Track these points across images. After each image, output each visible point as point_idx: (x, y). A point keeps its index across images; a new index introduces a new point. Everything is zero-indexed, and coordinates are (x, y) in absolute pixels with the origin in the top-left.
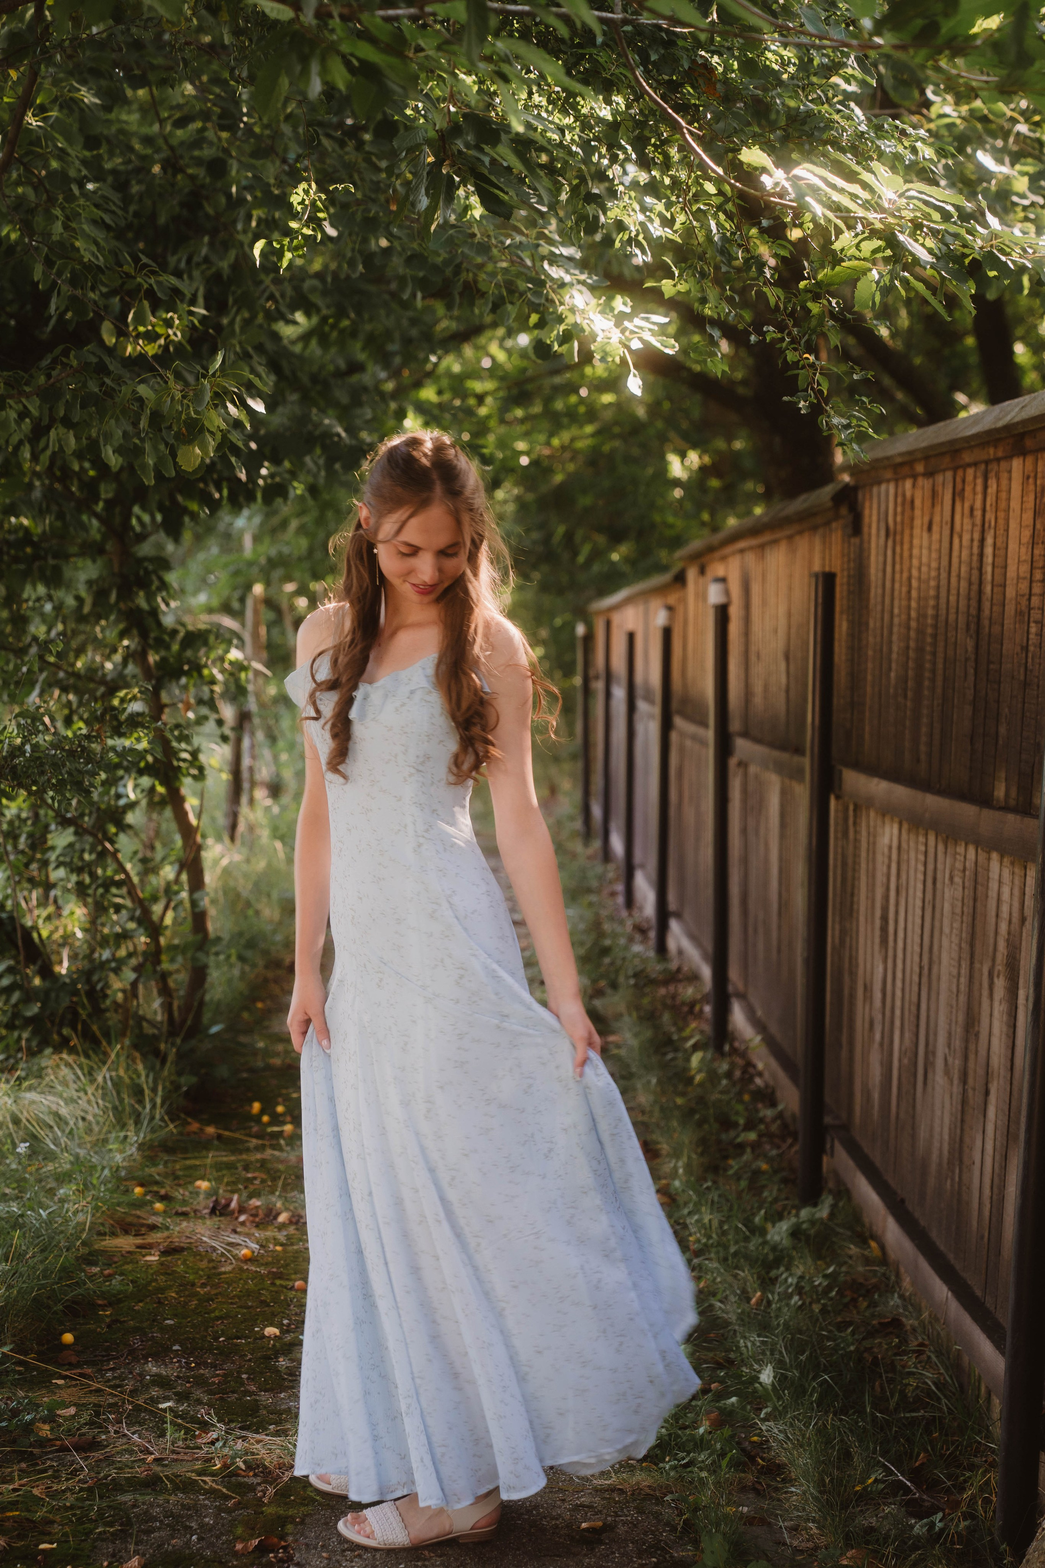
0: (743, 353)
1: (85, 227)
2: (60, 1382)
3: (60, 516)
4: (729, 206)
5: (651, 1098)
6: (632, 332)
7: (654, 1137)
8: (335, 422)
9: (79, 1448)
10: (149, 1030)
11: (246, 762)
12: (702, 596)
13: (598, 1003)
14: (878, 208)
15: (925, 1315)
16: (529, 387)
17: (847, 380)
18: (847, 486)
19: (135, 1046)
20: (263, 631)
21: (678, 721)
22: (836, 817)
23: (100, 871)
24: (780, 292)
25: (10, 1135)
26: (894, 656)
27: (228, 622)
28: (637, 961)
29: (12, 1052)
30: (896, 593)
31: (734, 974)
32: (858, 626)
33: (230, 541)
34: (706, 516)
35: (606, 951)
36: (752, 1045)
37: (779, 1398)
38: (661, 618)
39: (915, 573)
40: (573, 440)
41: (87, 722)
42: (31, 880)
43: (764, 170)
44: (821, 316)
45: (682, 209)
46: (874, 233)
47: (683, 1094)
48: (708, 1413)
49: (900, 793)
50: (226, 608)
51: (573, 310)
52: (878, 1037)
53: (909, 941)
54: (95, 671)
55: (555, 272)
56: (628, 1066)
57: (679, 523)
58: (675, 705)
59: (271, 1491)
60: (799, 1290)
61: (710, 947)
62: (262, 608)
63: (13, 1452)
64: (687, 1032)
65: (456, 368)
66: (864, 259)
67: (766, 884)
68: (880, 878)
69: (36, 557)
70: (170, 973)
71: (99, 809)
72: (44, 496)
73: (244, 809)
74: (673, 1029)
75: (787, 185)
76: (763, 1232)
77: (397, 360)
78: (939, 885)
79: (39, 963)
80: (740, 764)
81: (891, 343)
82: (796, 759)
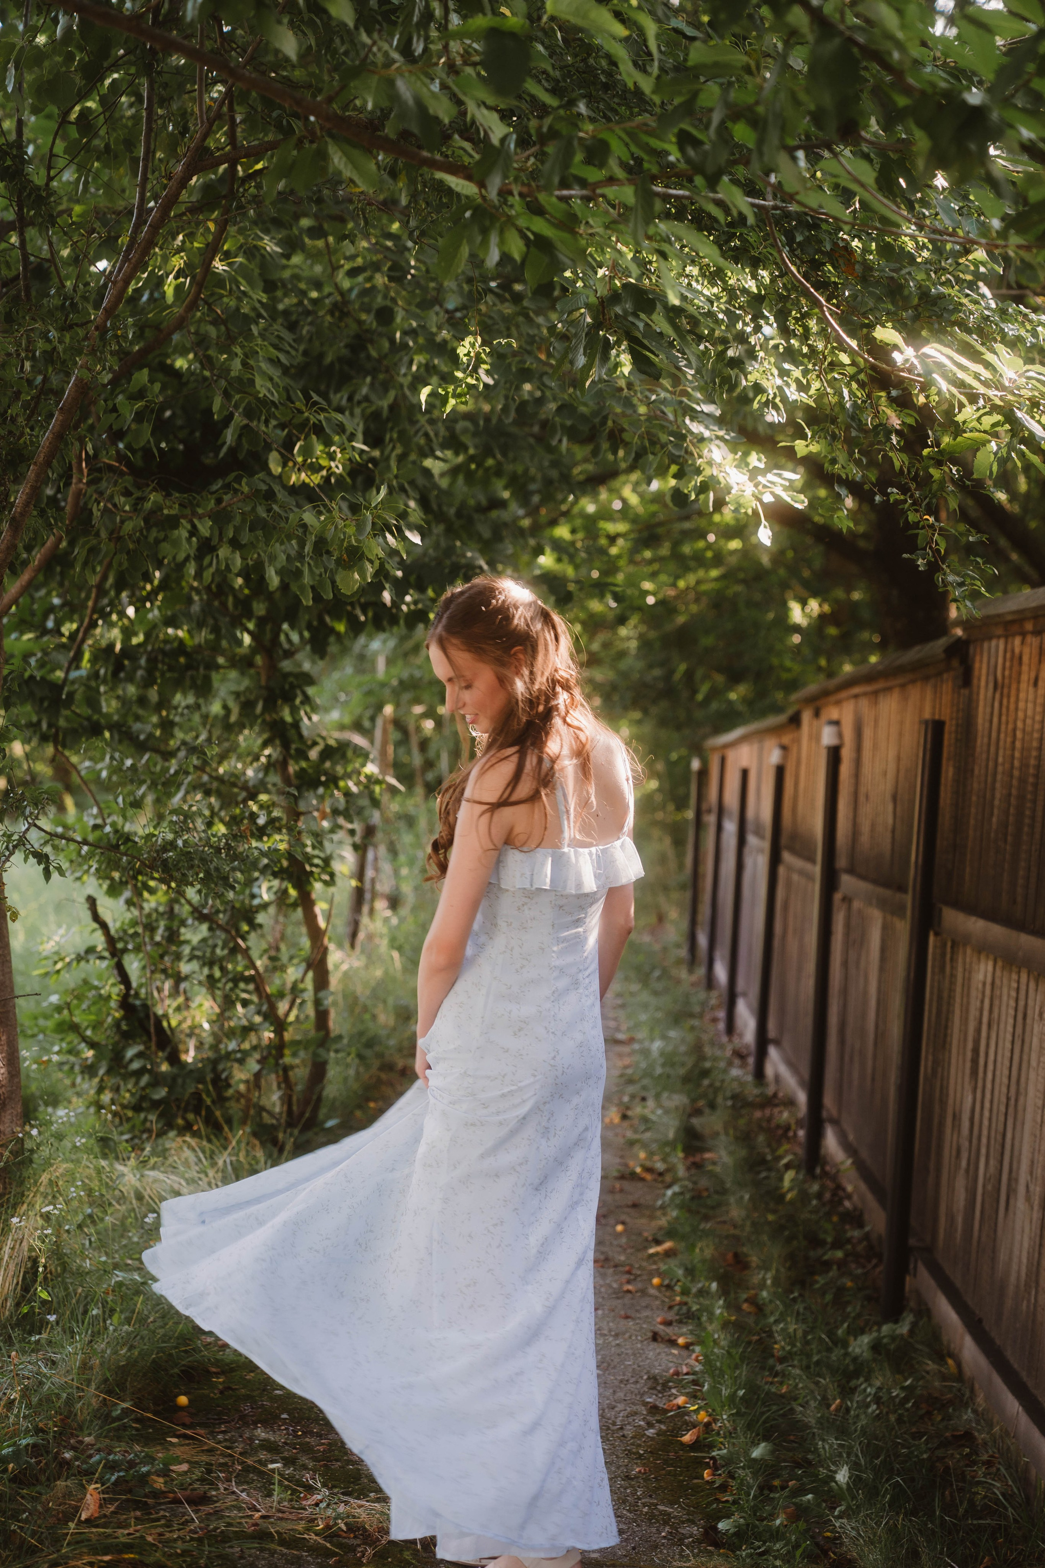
0: (866, 508)
1: (263, 365)
2: (174, 1440)
3: (216, 630)
4: (862, 376)
5: (743, 1213)
6: (765, 486)
7: (745, 1249)
8: (477, 555)
9: (192, 1502)
10: (267, 1119)
11: (370, 873)
12: (816, 737)
13: (695, 1121)
14: (1000, 387)
15: (996, 1429)
16: (660, 530)
17: (964, 540)
18: (959, 639)
19: (255, 1134)
20: (391, 749)
21: (786, 856)
22: (934, 953)
23: (230, 966)
24: (905, 457)
25: (134, 1210)
26: (997, 802)
27: (358, 740)
28: (735, 1085)
29: (137, 1133)
30: (1001, 743)
31: (828, 1100)
32: (964, 772)
33: (364, 662)
34: (823, 662)
35: (705, 1073)
36: (843, 1167)
37: (854, 1498)
38: (774, 757)
39: (1020, 724)
40: (698, 582)
41: (225, 824)
42: (164, 971)
43: (896, 347)
44: (942, 482)
45: (818, 376)
46: (995, 408)
47: (774, 1212)
48: (785, 1508)
49: (996, 931)
50: (357, 726)
51: (710, 463)
52: (964, 1163)
53: (998, 1073)
54: (236, 776)
55: (696, 428)
56: (722, 1182)
57: (796, 668)
58: (784, 840)
59: (370, 1551)
60: (877, 1400)
61: (806, 1073)
62: (391, 728)
63: (128, 1500)
64: (781, 1151)
65: (591, 508)
66: (985, 432)
67: (864, 1016)
68: (973, 1013)
69: (188, 667)
70: (292, 1067)
71: (233, 907)
72: (203, 610)
73: (365, 920)
74: (767, 1150)
75: (916, 362)
76: (845, 1344)
77: (536, 499)
78: (1029, 1021)
79: (168, 1050)
80: (844, 899)
81: (1008, 506)
82: (899, 896)
